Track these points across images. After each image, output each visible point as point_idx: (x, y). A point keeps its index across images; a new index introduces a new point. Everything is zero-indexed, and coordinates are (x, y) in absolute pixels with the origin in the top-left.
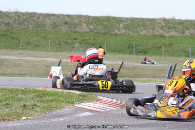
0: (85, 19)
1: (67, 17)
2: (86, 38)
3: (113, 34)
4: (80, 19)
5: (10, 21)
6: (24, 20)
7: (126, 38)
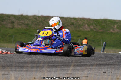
0: (87, 21)
1: (73, 20)
2: (88, 36)
3: (109, 33)
4: (83, 21)
5: (29, 22)
6: (40, 22)
7: (119, 36)
